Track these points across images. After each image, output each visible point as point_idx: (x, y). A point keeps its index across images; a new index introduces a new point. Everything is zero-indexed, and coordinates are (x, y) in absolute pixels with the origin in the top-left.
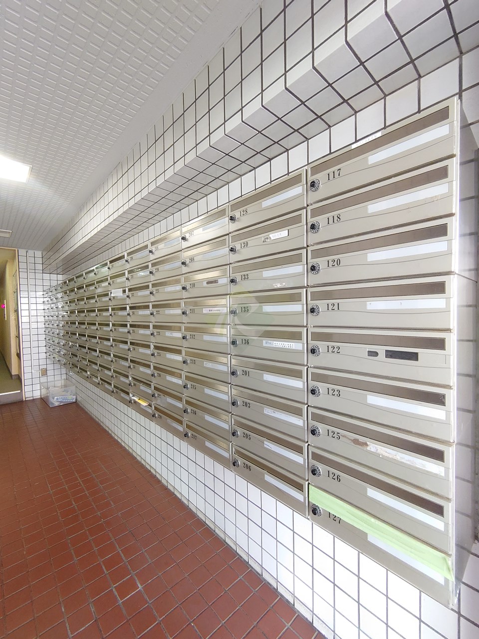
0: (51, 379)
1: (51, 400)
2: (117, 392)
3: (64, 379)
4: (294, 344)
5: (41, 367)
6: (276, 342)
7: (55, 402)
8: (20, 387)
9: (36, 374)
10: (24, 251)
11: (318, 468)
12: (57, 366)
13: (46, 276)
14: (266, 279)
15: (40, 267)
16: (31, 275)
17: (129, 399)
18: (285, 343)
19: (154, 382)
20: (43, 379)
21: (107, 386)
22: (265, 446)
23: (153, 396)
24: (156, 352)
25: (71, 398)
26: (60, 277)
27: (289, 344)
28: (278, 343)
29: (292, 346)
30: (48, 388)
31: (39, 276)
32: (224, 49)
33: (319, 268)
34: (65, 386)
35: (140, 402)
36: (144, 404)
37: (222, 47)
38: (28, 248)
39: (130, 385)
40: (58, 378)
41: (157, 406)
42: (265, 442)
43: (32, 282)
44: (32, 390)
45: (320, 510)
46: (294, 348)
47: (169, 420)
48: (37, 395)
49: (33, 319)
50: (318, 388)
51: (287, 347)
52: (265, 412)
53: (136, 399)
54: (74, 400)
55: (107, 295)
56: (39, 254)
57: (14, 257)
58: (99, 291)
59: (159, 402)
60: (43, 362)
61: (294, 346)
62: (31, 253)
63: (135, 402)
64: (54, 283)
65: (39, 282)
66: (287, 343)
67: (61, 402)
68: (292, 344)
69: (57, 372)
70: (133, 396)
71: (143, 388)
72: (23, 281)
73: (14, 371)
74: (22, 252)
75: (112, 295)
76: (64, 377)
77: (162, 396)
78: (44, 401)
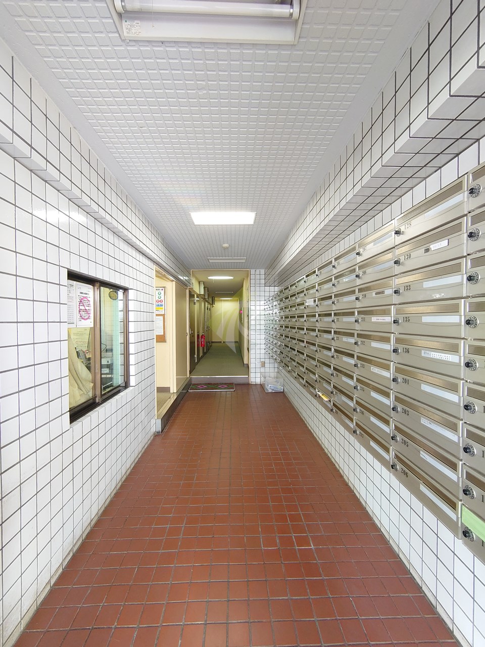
0: (267, 370)
1: (266, 386)
2: (307, 386)
3: (276, 372)
4: (450, 356)
5: (262, 360)
6: (434, 353)
7: (269, 388)
8: (248, 373)
9: (259, 365)
10: (254, 270)
11: (471, 489)
12: (272, 361)
13: (267, 288)
14: (426, 290)
15: (263, 281)
16: (258, 289)
17: (315, 393)
18: (442, 355)
19: (334, 381)
20: (262, 370)
21: (301, 380)
22: (421, 455)
23: (332, 393)
24: (335, 354)
25: (280, 388)
26: (277, 289)
27: (446, 355)
28: (436, 353)
29: (448, 358)
30: (265, 377)
31: (263, 289)
32: (396, 72)
33: (478, 277)
34: (277, 378)
35: (322, 397)
36: (325, 399)
37: (394, 71)
38: (256, 268)
39: (316, 381)
40: (272, 370)
41: (335, 403)
42: (421, 452)
43: (258, 293)
44: (255, 378)
45: (473, 535)
46: (450, 360)
47: (343, 417)
48: (258, 381)
49: (258, 322)
50: (473, 404)
51: (444, 358)
52: (422, 422)
53: (321, 395)
54: (282, 390)
55: (303, 304)
56: (263, 271)
57: (248, 275)
58: (298, 300)
59: (336, 399)
60: (262, 356)
61: (450, 358)
62: (258, 271)
63: (320, 397)
64: (272, 294)
65: (263, 294)
66: (444, 355)
67: (273, 390)
68: (449, 355)
69: (272, 366)
70: (318, 392)
71: (325, 385)
72: (253, 293)
73: (245, 362)
74: (253, 271)
75: (307, 304)
76: (276, 370)
77: (339, 394)
78: (262, 386)
